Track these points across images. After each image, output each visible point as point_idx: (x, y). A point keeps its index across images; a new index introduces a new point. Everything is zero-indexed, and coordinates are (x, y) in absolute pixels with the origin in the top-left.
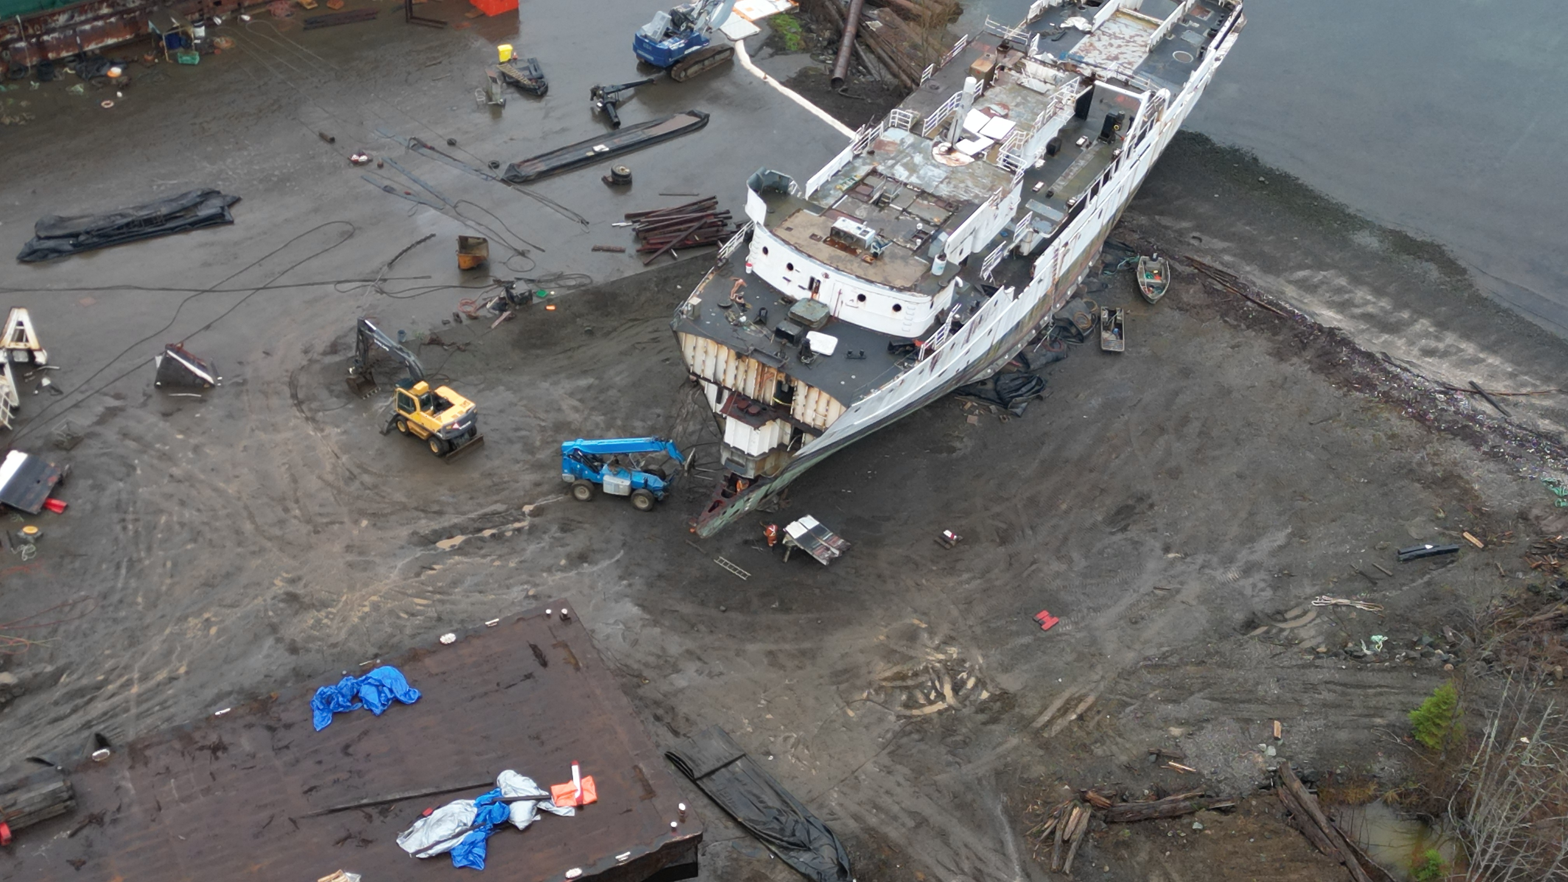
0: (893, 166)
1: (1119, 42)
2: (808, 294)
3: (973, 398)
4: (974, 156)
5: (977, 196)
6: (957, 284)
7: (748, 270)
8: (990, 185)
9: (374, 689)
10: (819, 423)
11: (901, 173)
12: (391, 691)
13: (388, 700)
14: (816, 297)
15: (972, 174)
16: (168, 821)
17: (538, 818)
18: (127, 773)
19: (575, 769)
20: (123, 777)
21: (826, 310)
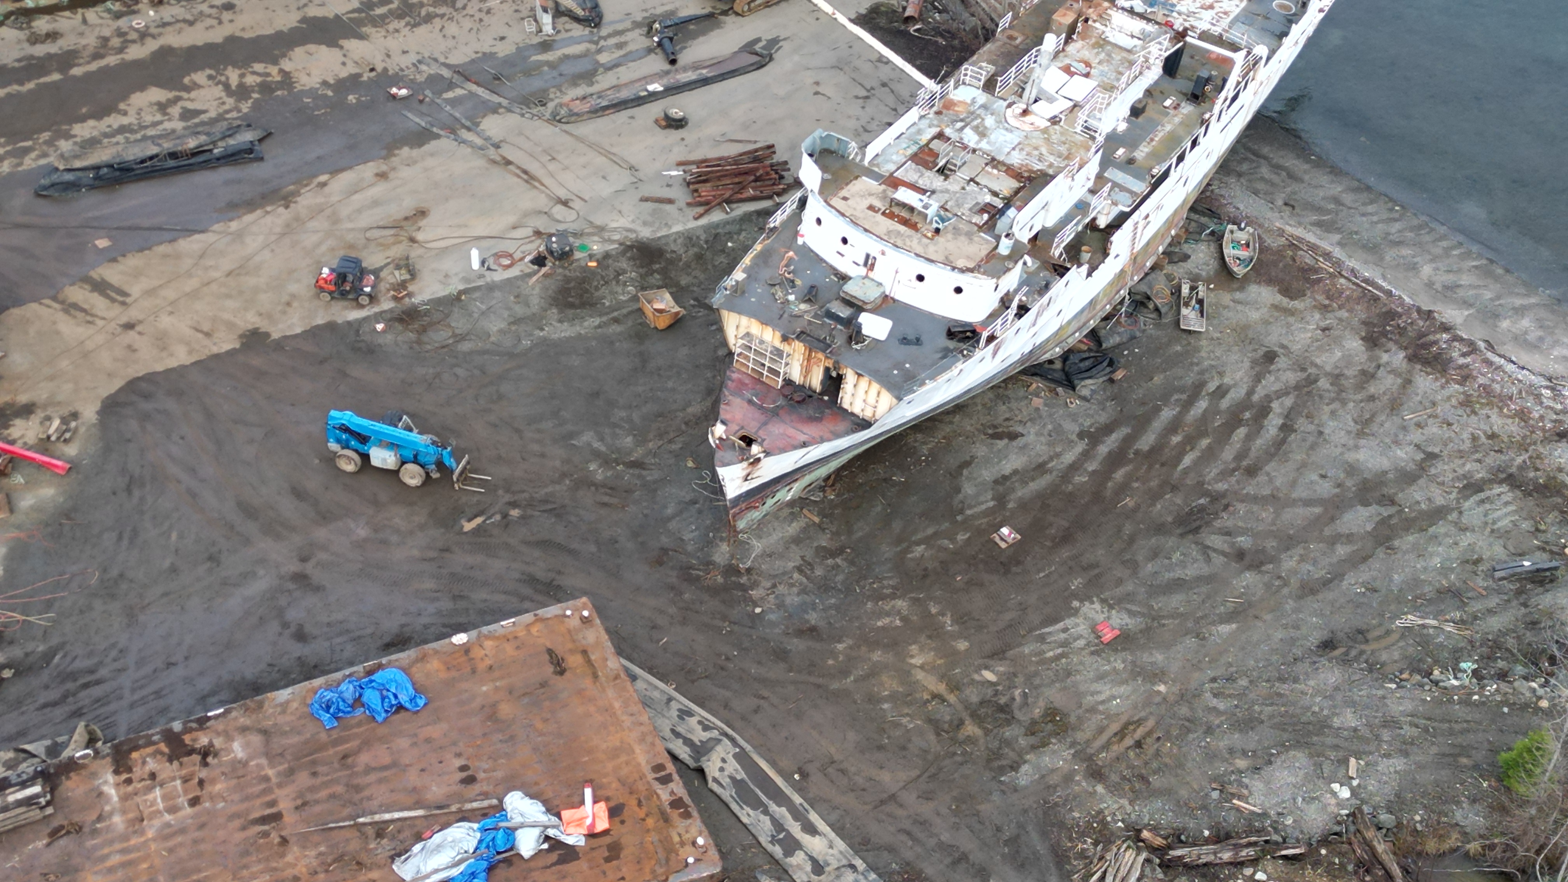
0: (962, 129)
2: (863, 271)
3: (1039, 378)
4: (1049, 120)
5: (1051, 165)
6: (1025, 263)
7: (800, 241)
8: (1065, 153)
10: (868, 414)
11: (970, 137)
12: (396, 696)
13: (392, 706)
14: (871, 275)
15: (1048, 140)
16: (150, 834)
17: (545, 846)
18: (110, 778)
19: (588, 792)
20: (106, 782)
21: (882, 290)
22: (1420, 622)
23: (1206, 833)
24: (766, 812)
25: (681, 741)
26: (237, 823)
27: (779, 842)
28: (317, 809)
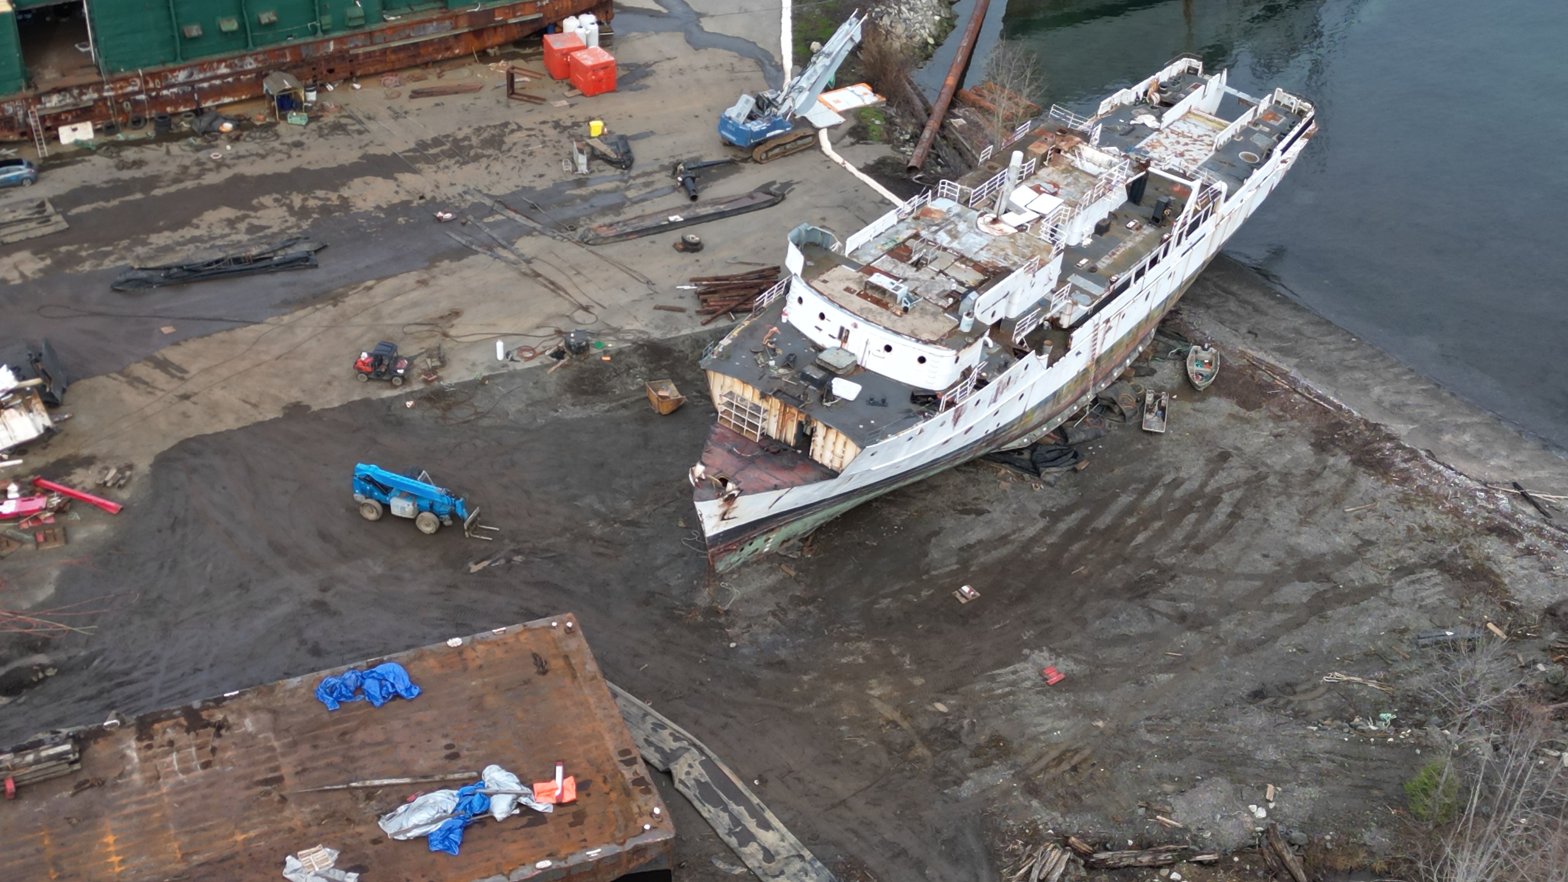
0: (936, 232)
1: (1187, 140)
2: (838, 343)
3: (1007, 466)
4: (1016, 228)
5: (1015, 264)
6: (986, 344)
7: (784, 319)
8: (1029, 255)
9: (376, 683)
10: (836, 465)
11: (943, 238)
12: (393, 685)
13: (389, 694)
14: (845, 346)
15: (1014, 243)
16: (165, 789)
17: (517, 811)
18: (133, 744)
19: (559, 770)
20: (129, 747)
21: (853, 359)
22: (1345, 678)
23: (1130, 842)
24: (726, 809)
25: (653, 749)
26: (243, 783)
27: (736, 834)
28: (316, 774)
